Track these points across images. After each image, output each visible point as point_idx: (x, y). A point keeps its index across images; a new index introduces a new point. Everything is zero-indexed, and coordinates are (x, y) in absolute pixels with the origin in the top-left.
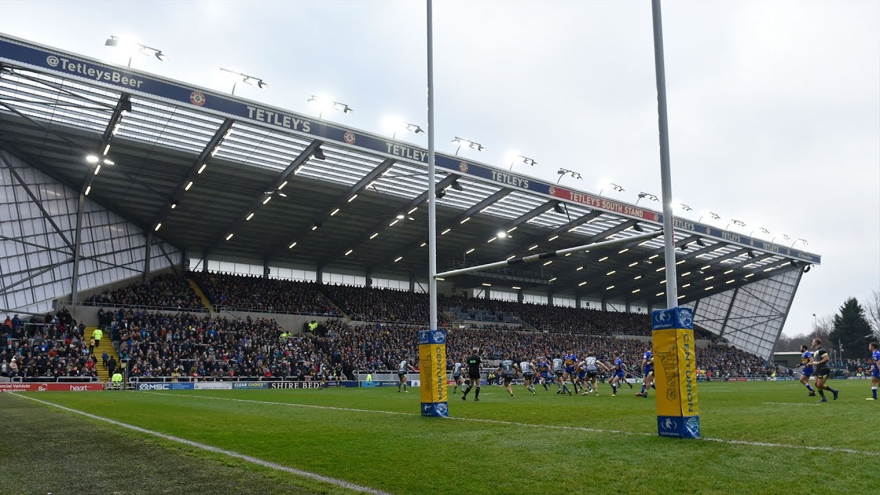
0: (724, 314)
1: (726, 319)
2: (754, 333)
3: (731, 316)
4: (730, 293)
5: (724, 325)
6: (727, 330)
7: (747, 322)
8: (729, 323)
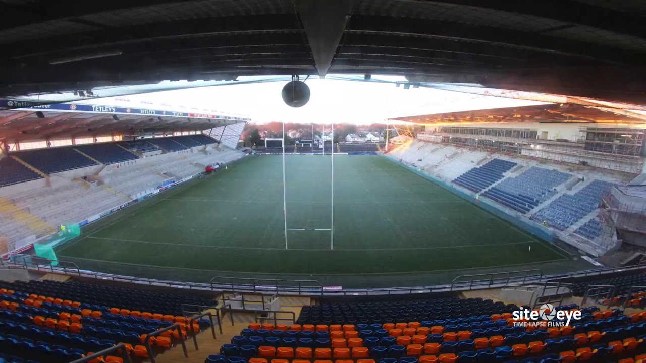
0: (221, 134)
1: (222, 135)
2: (231, 140)
3: (223, 134)
4: (223, 127)
5: (221, 137)
6: (222, 139)
7: (229, 137)
8: (223, 136)
